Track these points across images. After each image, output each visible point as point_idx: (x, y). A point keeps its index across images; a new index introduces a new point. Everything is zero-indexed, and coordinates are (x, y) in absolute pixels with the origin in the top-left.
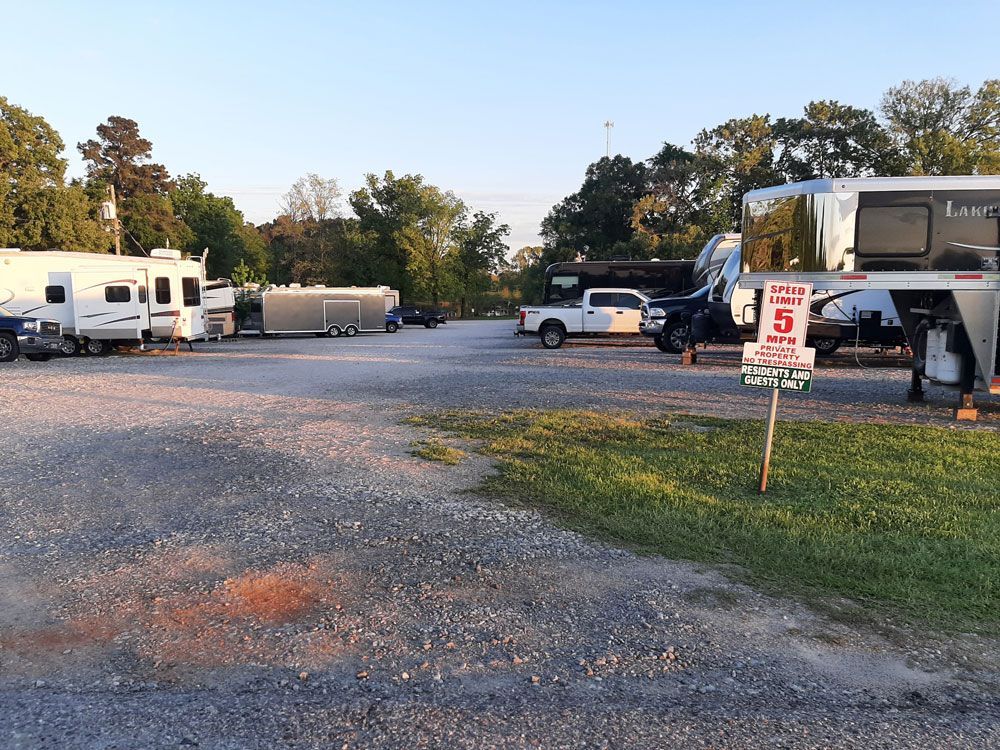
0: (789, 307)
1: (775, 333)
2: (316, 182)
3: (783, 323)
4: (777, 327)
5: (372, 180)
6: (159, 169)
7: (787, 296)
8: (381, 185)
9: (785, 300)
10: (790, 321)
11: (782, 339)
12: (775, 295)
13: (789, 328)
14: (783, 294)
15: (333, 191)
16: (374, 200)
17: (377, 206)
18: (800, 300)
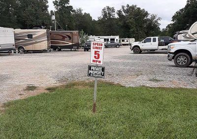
0: (98, 50)
1: (95, 59)
2: (108, 8)
3: (97, 55)
4: (95, 57)
5: (123, 7)
6: (71, 7)
7: (97, 46)
8: (125, 8)
9: (97, 48)
10: (99, 55)
11: (97, 61)
12: (94, 46)
13: (98, 58)
14: (96, 46)
15: (113, 10)
16: (123, 12)
17: (124, 14)
18: (101, 48)
